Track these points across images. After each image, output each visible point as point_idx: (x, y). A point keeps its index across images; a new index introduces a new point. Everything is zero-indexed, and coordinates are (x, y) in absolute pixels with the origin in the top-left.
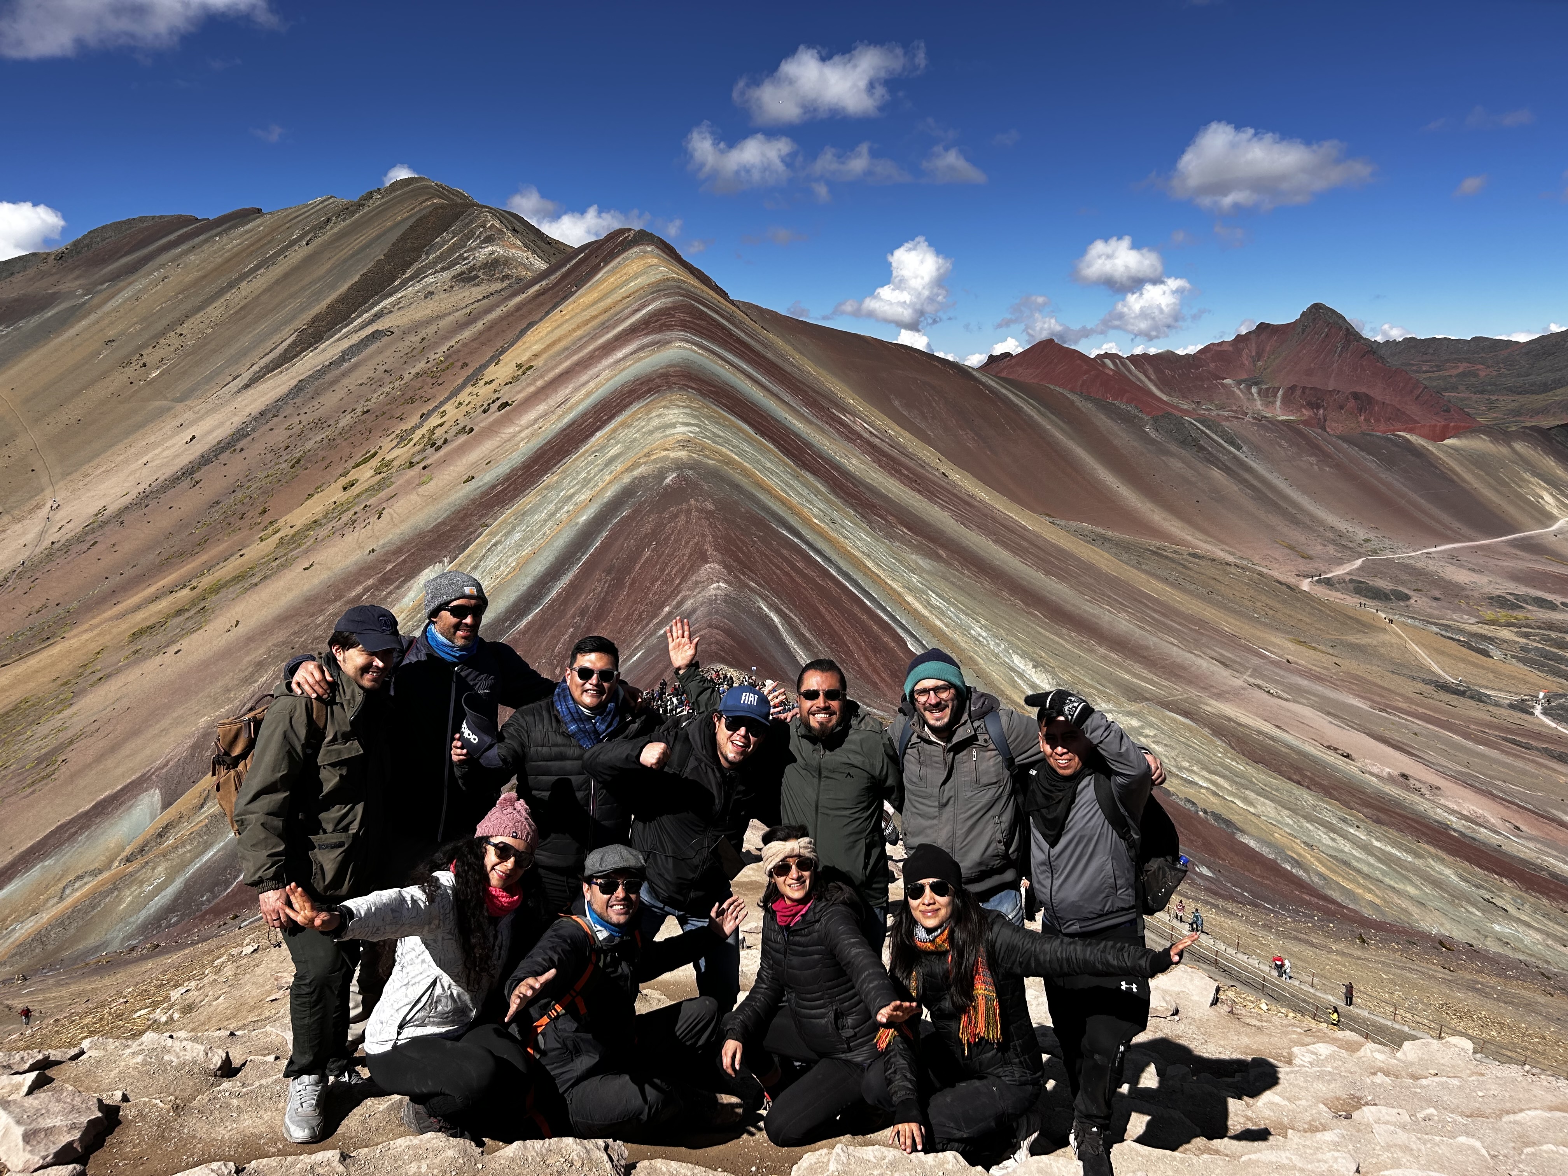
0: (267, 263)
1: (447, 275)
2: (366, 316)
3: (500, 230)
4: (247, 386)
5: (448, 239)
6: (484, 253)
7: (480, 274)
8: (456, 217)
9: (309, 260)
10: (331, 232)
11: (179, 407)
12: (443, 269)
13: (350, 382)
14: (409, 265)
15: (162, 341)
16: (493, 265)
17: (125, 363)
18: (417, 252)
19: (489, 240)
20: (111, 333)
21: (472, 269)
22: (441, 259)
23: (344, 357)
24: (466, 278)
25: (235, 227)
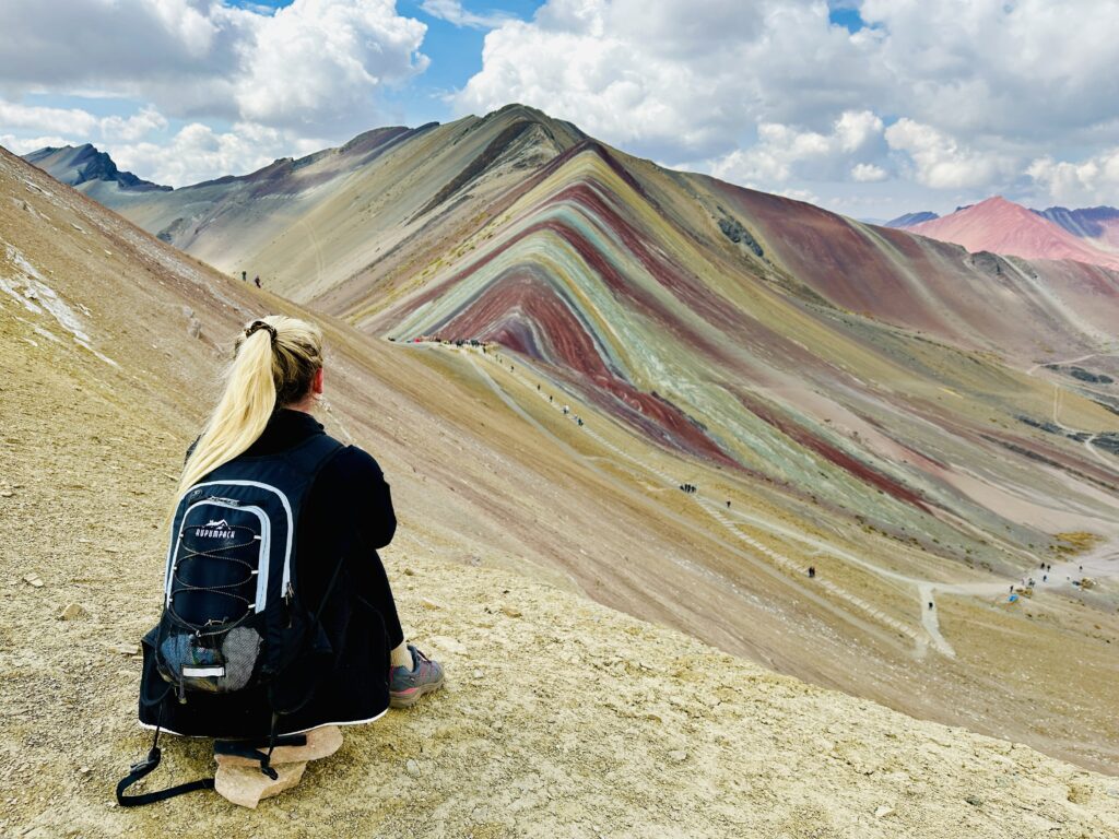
0: (435, 154)
1: (512, 163)
2: (469, 187)
3: (543, 138)
4: (409, 223)
5: (516, 143)
6: (531, 152)
7: (528, 163)
8: (523, 130)
9: (454, 154)
10: (468, 136)
11: (380, 233)
12: (510, 160)
13: (447, 223)
14: (494, 158)
15: (381, 197)
16: (535, 158)
17: (362, 210)
18: (501, 150)
19: (536, 143)
20: (358, 194)
21: (524, 161)
22: (510, 154)
23: (448, 210)
24: (520, 166)
25: (424, 133)
